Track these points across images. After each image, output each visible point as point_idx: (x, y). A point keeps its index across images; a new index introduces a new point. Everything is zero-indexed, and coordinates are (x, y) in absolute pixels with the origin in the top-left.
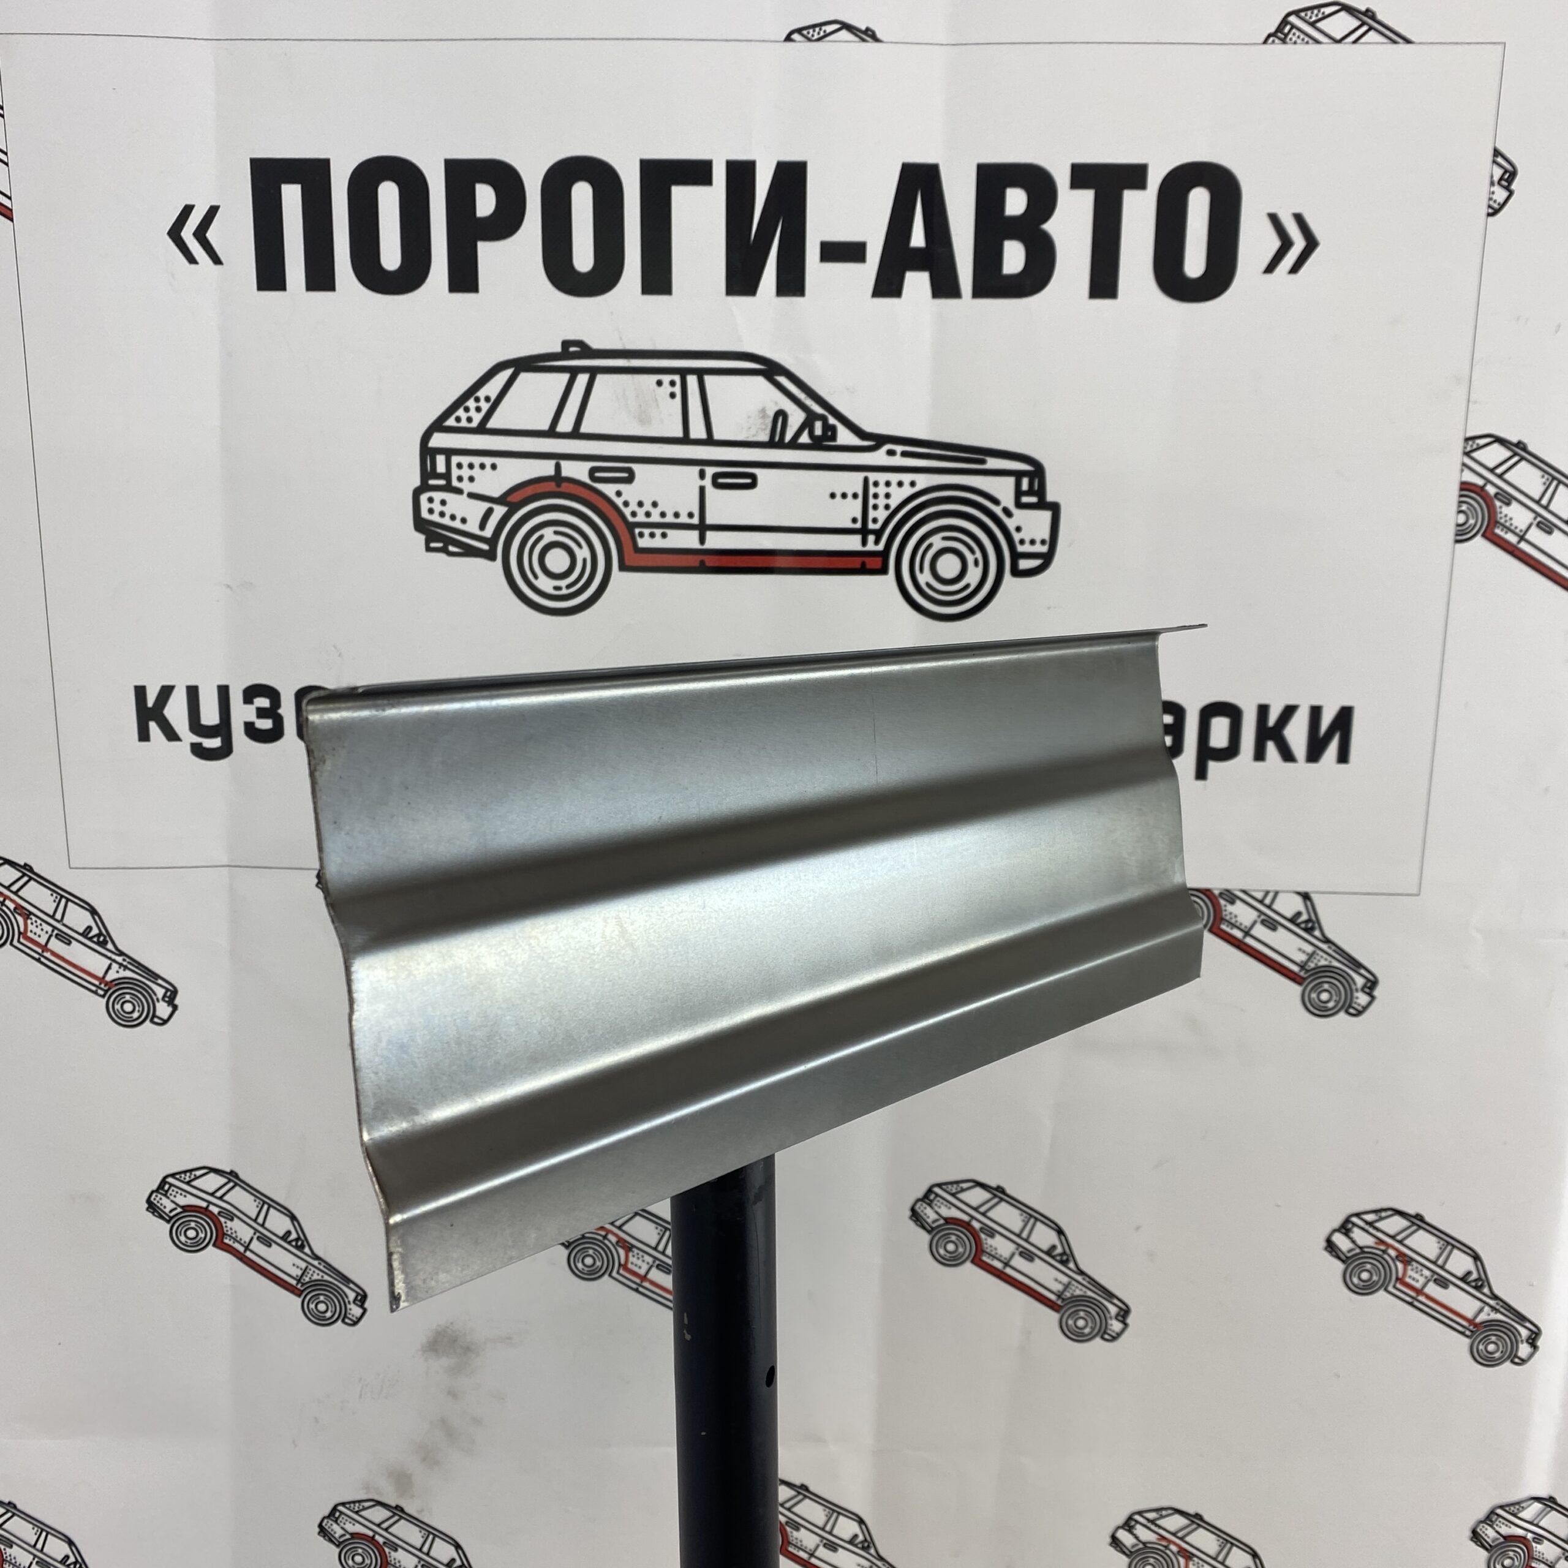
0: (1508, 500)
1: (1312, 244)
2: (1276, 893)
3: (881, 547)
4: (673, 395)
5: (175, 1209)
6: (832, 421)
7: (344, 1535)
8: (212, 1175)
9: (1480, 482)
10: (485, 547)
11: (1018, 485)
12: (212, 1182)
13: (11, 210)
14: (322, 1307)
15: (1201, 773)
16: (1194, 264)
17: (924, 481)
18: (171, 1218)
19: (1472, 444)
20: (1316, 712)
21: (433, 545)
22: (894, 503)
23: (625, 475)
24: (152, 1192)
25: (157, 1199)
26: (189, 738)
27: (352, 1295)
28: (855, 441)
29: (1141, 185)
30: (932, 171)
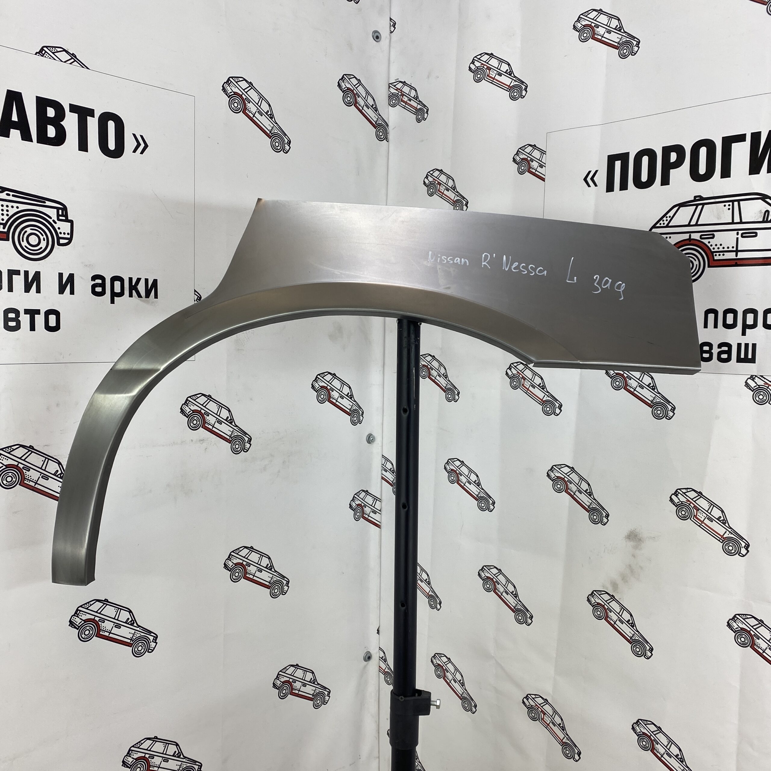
4: (729, 209)
5: (555, 477)
7: (595, 603)
8: (566, 467)
12: (566, 470)
13: (545, 179)
14: (595, 517)
18: (554, 480)
23: (712, 236)
24: (549, 470)
25: (550, 472)
27: (604, 514)
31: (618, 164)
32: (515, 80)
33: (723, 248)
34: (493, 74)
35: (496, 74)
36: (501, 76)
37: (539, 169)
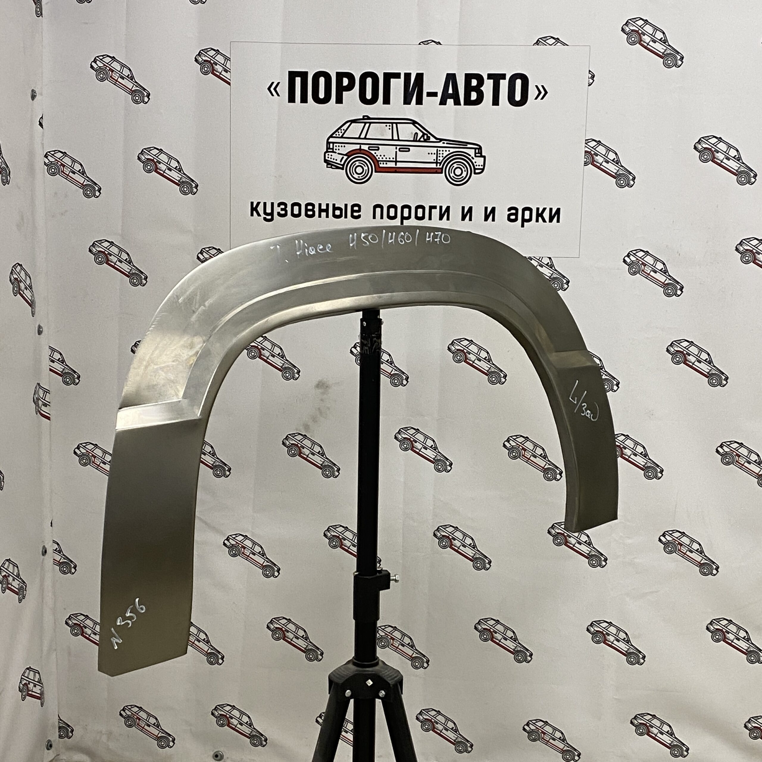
0: (597, 155)
1: (546, 93)
2: (543, 257)
3: (441, 167)
4: (390, 129)
6: (429, 135)
7: (289, 444)
9: (590, 151)
10: (341, 167)
11: (475, 151)
12: (259, 339)
13: (230, 83)
14: (287, 375)
15: (523, 226)
16: (518, 98)
17: (452, 150)
18: (248, 349)
19: (587, 141)
20: (551, 210)
21: (328, 166)
22: (444, 156)
23: (377, 148)
26: (263, 216)
27: (296, 371)
28: (435, 140)
29: (505, 79)
30: (454, 75)
31: (298, 80)
33: (386, 158)
37: (223, 73)
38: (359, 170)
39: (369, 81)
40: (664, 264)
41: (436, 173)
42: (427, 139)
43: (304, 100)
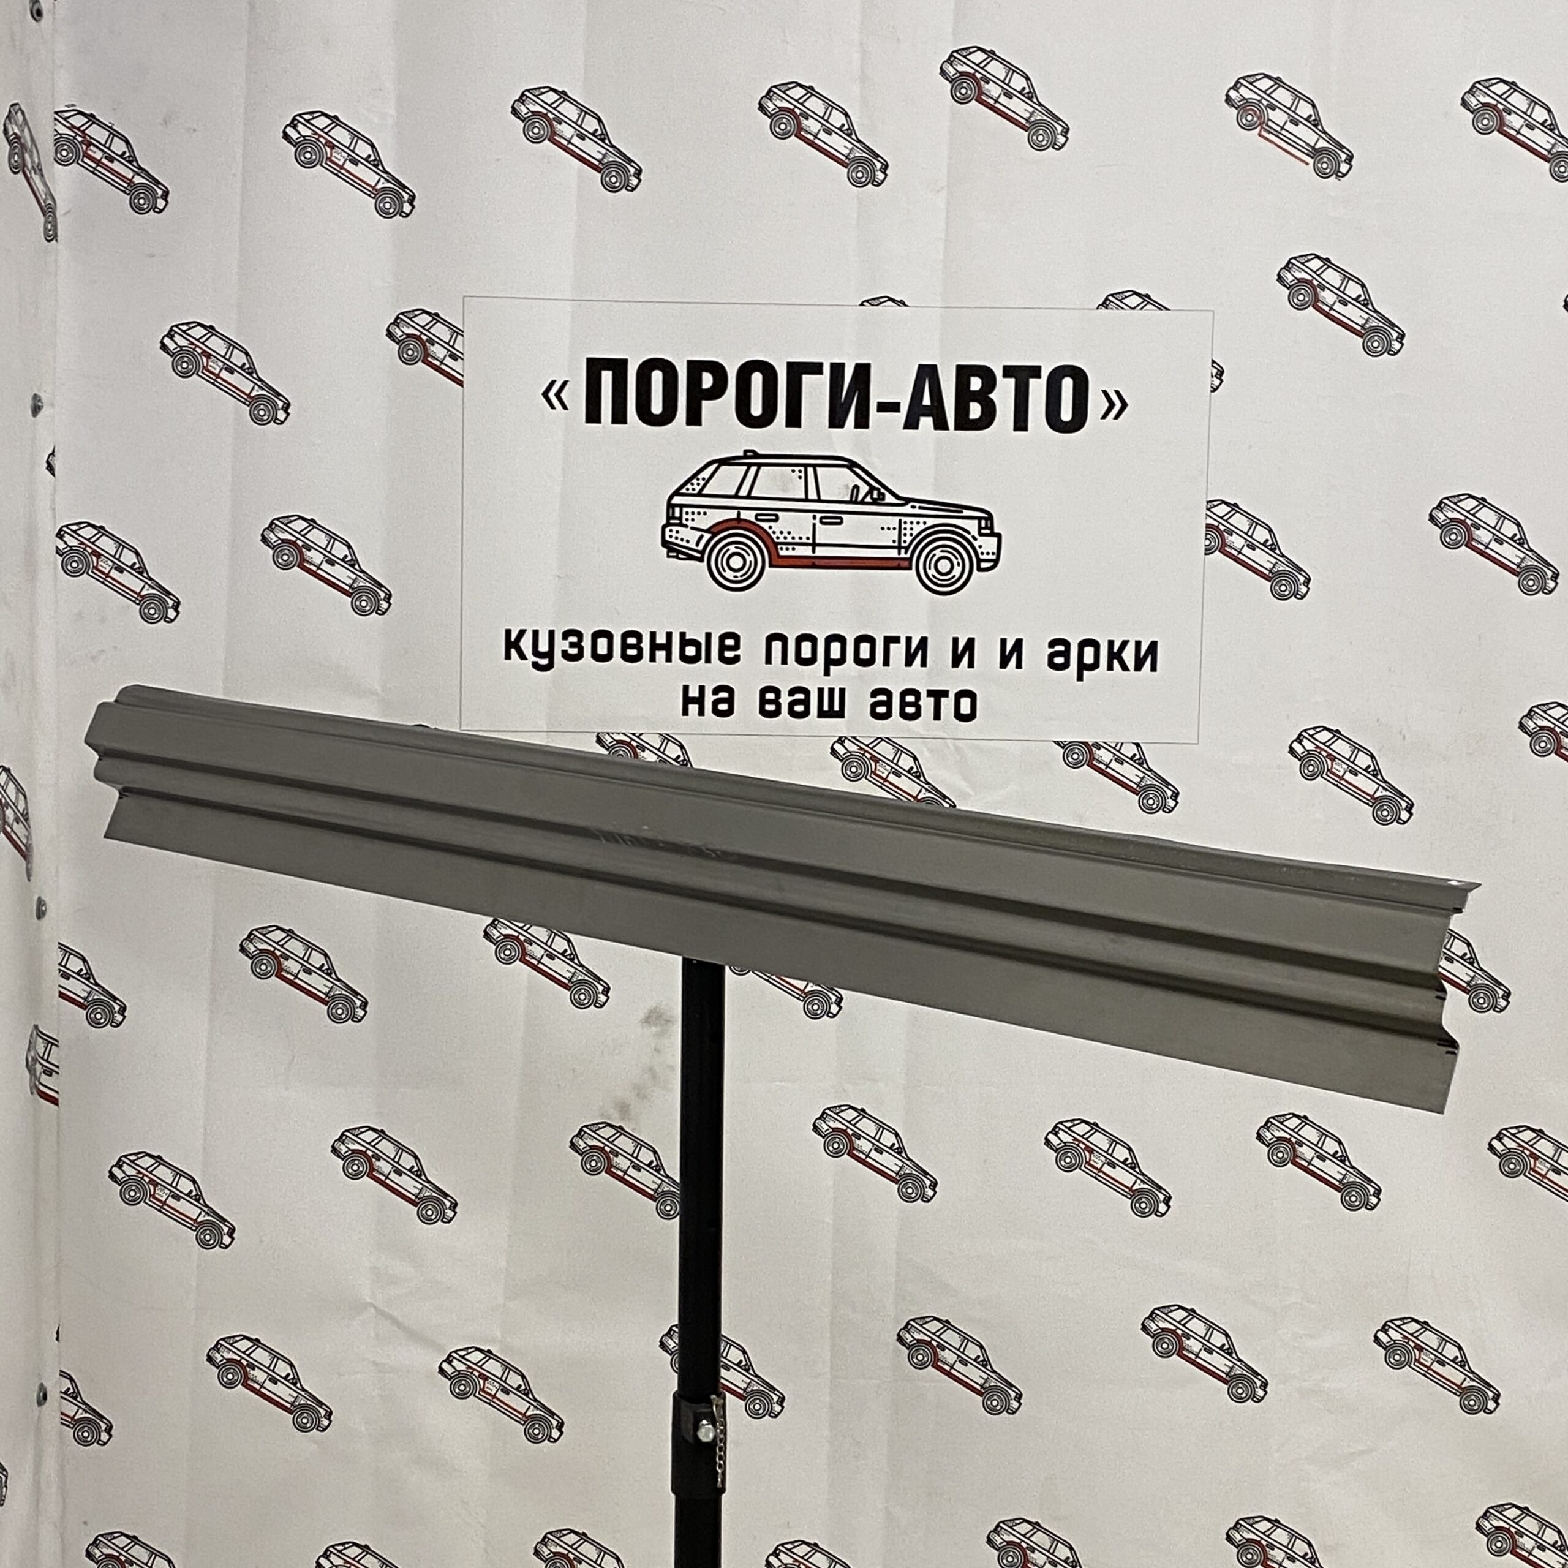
0: (1231, 533)
1: (1124, 405)
2: (1122, 744)
3: (908, 555)
4: (800, 477)
5: (500, 936)
6: (883, 490)
7: (586, 1148)
9: (1216, 524)
10: (698, 555)
11: (980, 524)
13: (462, 382)
14: (582, 997)
15: (1080, 678)
16: (1066, 415)
17: (931, 522)
18: (497, 942)
19: (1211, 505)
20: (1138, 644)
21: (671, 554)
22: (915, 533)
23: (774, 517)
24: (488, 925)
25: (490, 929)
26: (532, 658)
27: (602, 989)
28: (895, 501)
29: (1039, 376)
30: (934, 368)
31: (607, 377)
32: (385, 179)
33: (793, 538)
34: (339, 157)
35: (346, 160)
36: (357, 165)
37: (449, 361)
38: (736, 562)
39: (757, 379)
40: (1372, 757)
41: (899, 568)
42: (879, 499)
43: (619, 417)
